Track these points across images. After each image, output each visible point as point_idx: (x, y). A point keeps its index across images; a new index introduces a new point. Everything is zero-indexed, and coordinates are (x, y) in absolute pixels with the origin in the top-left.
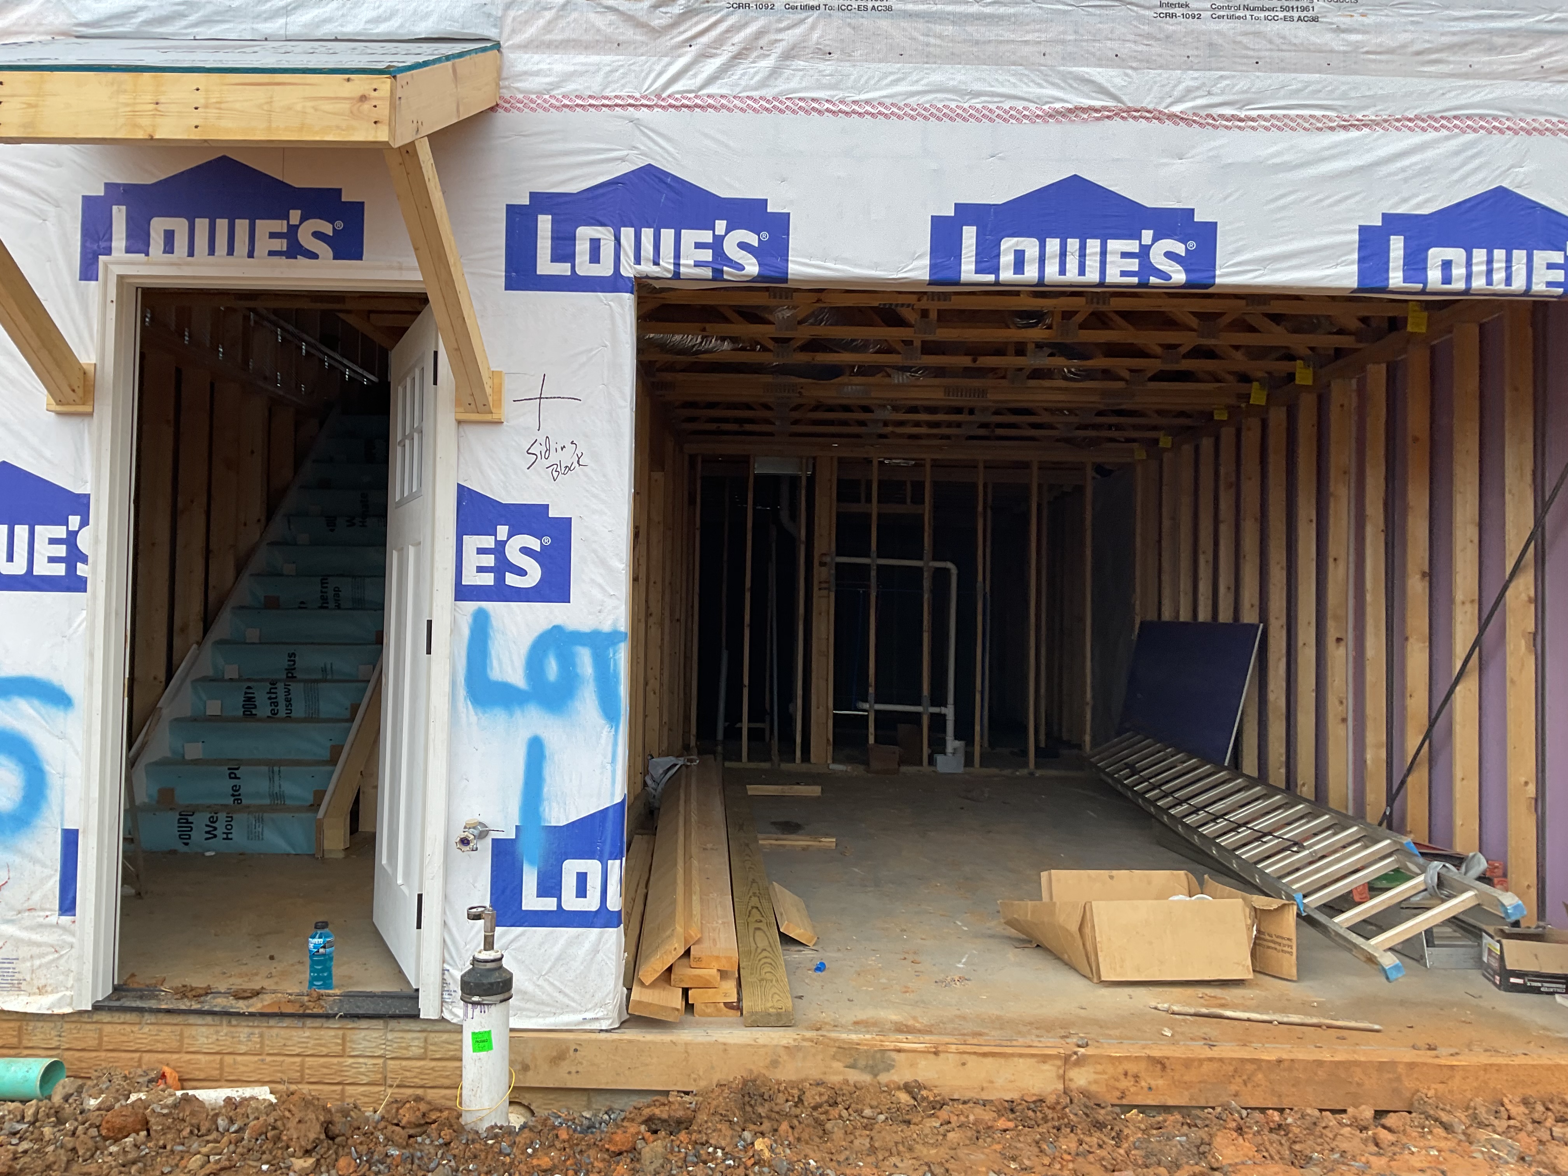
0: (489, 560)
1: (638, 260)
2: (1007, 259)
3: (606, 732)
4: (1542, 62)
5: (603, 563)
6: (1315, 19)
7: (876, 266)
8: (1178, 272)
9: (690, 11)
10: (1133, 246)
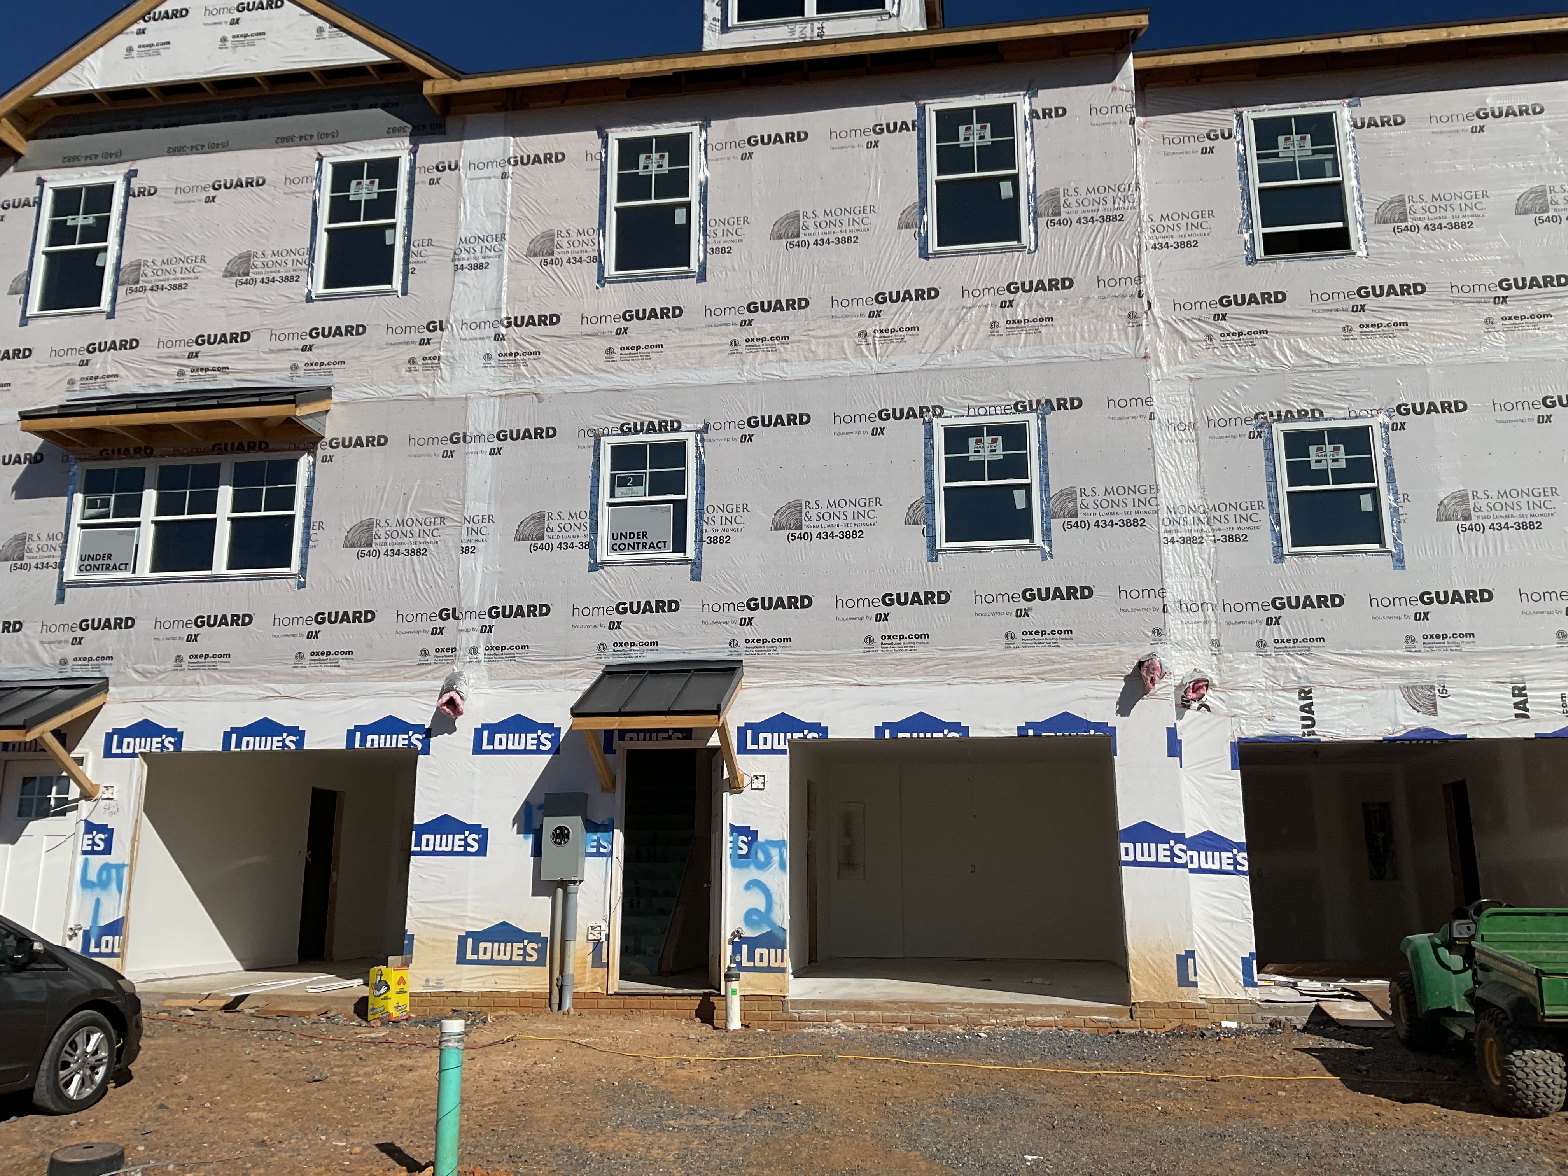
0: (89, 842)
1: (140, 748)
3: (118, 896)
4: (406, 675)
5: (122, 842)
6: (340, 666)
7: (206, 746)
9: (161, 672)
10: (280, 739)
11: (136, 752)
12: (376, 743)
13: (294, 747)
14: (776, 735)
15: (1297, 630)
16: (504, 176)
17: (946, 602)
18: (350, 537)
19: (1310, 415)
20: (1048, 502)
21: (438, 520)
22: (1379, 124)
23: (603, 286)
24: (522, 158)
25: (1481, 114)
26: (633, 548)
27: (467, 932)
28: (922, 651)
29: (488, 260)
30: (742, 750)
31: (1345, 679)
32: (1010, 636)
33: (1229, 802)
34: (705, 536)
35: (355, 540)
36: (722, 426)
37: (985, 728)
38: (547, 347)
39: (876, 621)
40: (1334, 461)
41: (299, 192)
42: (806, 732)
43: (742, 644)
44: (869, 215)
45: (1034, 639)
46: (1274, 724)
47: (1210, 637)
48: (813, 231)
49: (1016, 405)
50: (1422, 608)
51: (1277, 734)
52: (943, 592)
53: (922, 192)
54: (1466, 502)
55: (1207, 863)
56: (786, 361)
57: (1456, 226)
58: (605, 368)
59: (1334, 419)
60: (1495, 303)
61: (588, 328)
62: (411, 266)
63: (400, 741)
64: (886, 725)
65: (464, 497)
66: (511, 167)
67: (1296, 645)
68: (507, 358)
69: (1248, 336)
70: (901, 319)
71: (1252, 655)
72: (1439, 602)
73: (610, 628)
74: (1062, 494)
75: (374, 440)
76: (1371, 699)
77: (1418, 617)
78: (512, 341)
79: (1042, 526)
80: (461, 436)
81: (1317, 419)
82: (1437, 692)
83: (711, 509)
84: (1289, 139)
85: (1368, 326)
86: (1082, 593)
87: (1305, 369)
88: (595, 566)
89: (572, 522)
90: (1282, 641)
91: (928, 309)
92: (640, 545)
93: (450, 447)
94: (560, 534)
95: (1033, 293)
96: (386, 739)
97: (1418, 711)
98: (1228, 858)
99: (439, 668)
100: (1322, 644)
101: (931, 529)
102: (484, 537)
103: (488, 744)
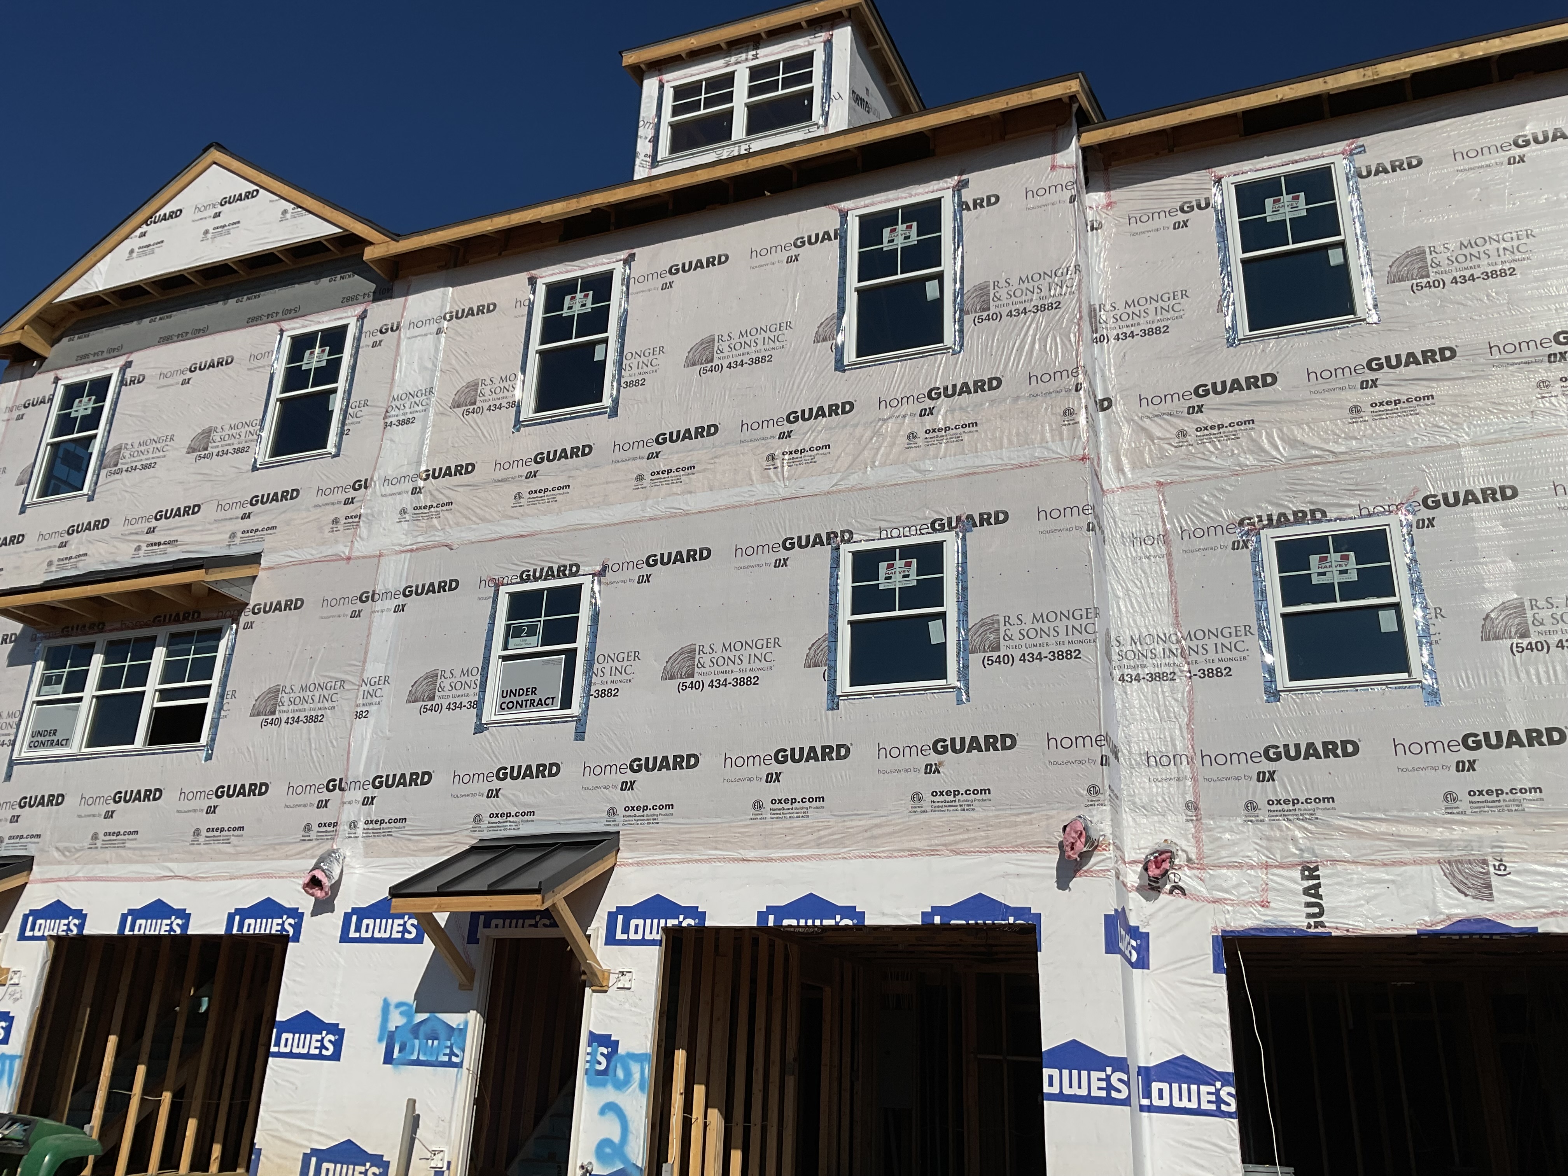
2: (137, 927)
4: (286, 853)
5: (20, 1031)
6: (231, 843)
7: (105, 930)
9: (78, 851)
10: (168, 922)
11: (46, 934)
12: (252, 927)
13: (178, 931)
14: (648, 921)
15: (1297, 787)
16: (439, 331)
17: (845, 757)
18: (257, 706)
19: (1309, 517)
20: (966, 634)
21: (338, 684)
22: (1390, 170)
23: (518, 430)
24: (457, 312)
25: (1520, 142)
26: (521, 706)
27: (312, 1149)
28: (816, 818)
29: (414, 415)
30: (611, 940)
31: (1364, 852)
32: (917, 797)
33: (1210, 1016)
34: (593, 688)
35: (261, 708)
36: (621, 567)
37: (884, 914)
38: (459, 497)
39: (767, 782)
40: (1342, 572)
41: (259, 367)
42: (681, 917)
43: (621, 812)
44: (785, 332)
45: (945, 801)
46: (1269, 912)
47: (1184, 798)
48: (728, 354)
49: (933, 523)
50: (1466, 755)
51: (1273, 926)
52: (843, 746)
53: (841, 301)
54: (1523, 613)
55: (1181, 1100)
56: (690, 492)
57: (1494, 274)
58: (511, 514)
59: (1340, 519)
60: (1550, 362)
61: (500, 474)
62: (346, 428)
63: (272, 926)
64: (771, 909)
65: (365, 658)
66: (446, 323)
67: (1296, 806)
68: (421, 511)
69: (1231, 429)
70: (812, 437)
71: (1239, 821)
72: (1489, 746)
73: (488, 797)
74: (983, 623)
75: (291, 604)
76: (1399, 878)
77: (1460, 766)
78: (428, 494)
79: (959, 663)
80: (370, 594)
81: (1320, 521)
82: (1491, 869)
83: (601, 659)
84: (1279, 200)
85: (1381, 404)
86: (1003, 742)
87: (1303, 461)
88: (480, 728)
89: (463, 680)
90: (1279, 802)
91: (841, 425)
92: (529, 702)
93: (359, 606)
94: (450, 694)
95: (956, 397)
96: (261, 923)
97: (1466, 895)
98: (1209, 1093)
99: (319, 844)
100: (1331, 805)
101: (832, 672)
102: (377, 700)
103: (356, 931)
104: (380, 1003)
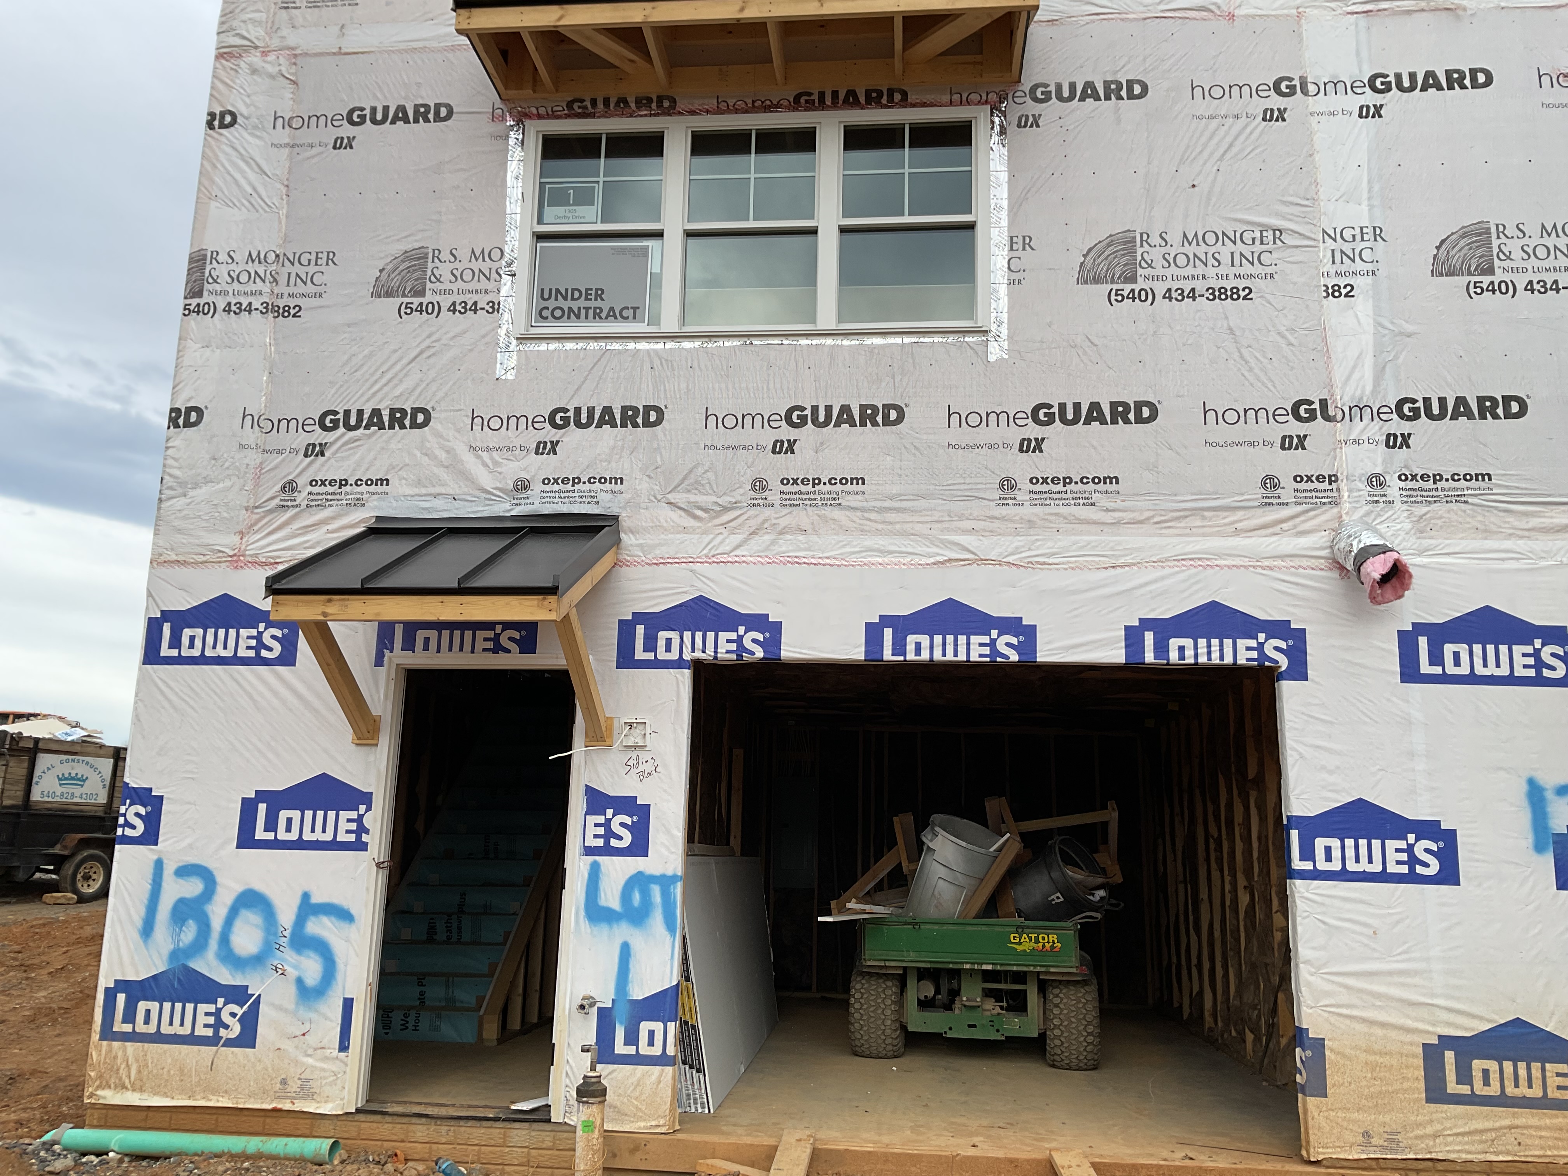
0: (601, 831)
1: (693, 651)
2: (910, 648)
3: (668, 939)
4: (1236, 526)
5: (668, 832)
6: (1093, 504)
7: (833, 652)
8: (1013, 654)
9: (725, 509)
10: (986, 639)
11: (687, 656)
12: (1189, 653)
13: (1014, 657)
27: (1439, 1037)
35: (1102, 268)
65: (1315, 193)
93: (1276, 102)
96: (1209, 646)
102: (1370, 267)
103: (1431, 664)
104: (1524, 787)
